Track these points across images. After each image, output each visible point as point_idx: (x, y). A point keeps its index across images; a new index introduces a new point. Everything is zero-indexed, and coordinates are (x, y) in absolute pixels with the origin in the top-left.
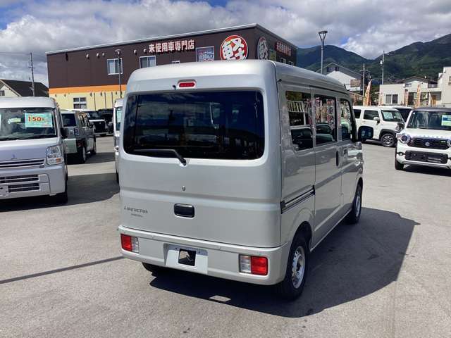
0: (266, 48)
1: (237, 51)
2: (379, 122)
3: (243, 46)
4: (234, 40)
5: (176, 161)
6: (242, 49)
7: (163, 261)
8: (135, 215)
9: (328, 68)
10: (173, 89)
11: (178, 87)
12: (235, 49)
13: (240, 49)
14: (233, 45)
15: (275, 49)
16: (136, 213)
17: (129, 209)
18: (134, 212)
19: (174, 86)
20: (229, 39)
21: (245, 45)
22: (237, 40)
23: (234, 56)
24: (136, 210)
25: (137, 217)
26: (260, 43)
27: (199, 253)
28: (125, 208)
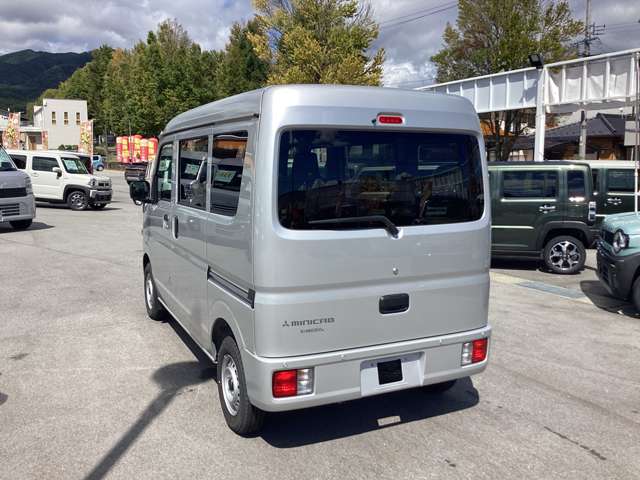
2: (60, 174)
5: (381, 233)
7: (359, 389)
8: (309, 331)
10: (372, 125)
11: (379, 124)
16: (312, 326)
17: (294, 323)
18: (306, 327)
19: (374, 121)
24: (310, 322)
25: (314, 333)
27: (406, 360)
28: (286, 324)
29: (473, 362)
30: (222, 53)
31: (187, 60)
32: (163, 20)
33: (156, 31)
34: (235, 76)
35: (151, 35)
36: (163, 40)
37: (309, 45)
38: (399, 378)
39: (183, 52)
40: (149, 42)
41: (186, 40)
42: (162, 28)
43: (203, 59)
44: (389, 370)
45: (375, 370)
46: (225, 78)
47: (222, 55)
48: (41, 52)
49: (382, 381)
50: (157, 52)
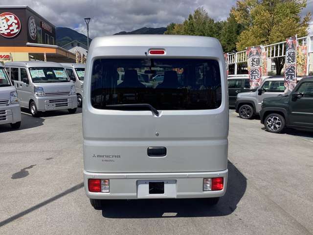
0: (35, 25)
1: (11, 25)
3: (16, 22)
4: (8, 17)
6: (16, 24)
7: (135, 194)
8: (106, 161)
9: (72, 44)
10: (145, 55)
12: (9, 23)
13: (14, 24)
14: (8, 20)
15: (41, 27)
16: (108, 159)
17: (98, 156)
18: (105, 158)
19: (146, 53)
20: (4, 15)
21: (18, 21)
22: (11, 17)
23: (8, 29)
24: (107, 156)
25: (109, 162)
26: (30, 21)
27: (167, 183)
28: (94, 156)
29: (212, 190)
30: (225, 22)
31: (207, 27)
32: (196, 9)
33: (193, 14)
34: (231, 33)
35: (191, 16)
36: (196, 18)
37: (264, 14)
38: (163, 192)
39: (205, 23)
40: (189, 20)
41: (207, 17)
42: (196, 13)
43: (215, 26)
44: (156, 187)
45: (147, 186)
46: (226, 34)
47: (225, 23)
48: (150, 28)
49: (151, 192)
50: (192, 24)
